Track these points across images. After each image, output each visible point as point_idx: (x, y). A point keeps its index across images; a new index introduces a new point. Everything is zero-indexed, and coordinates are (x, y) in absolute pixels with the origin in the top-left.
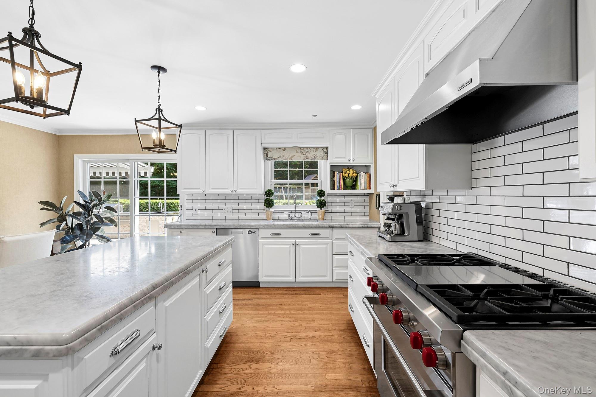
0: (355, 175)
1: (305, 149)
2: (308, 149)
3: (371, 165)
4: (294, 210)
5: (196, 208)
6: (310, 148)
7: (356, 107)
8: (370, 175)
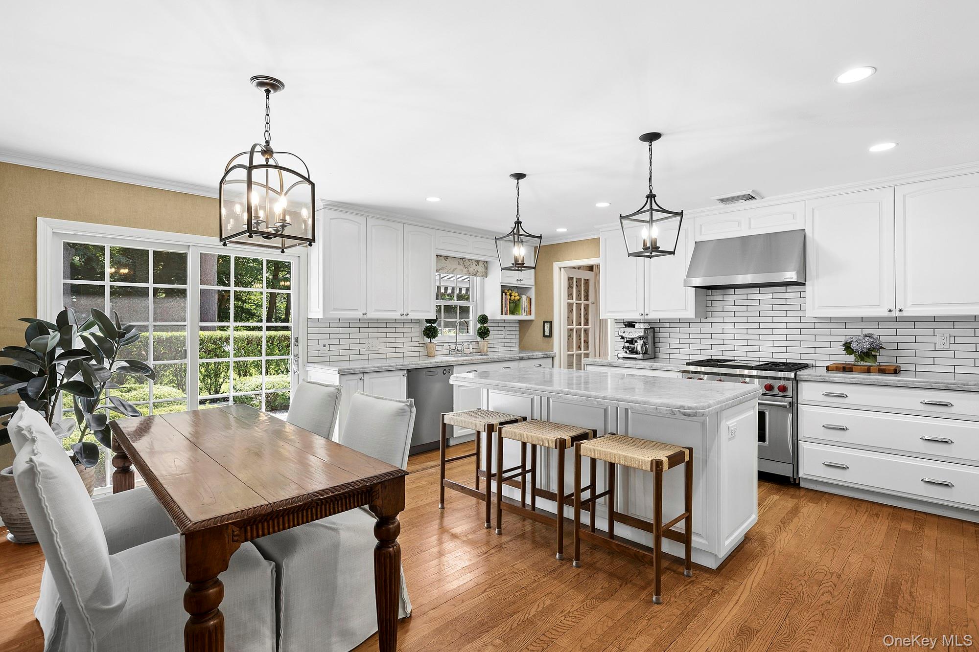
0: (518, 298)
1: (467, 261)
2: (470, 261)
3: (531, 288)
4: (455, 341)
5: (327, 342)
6: (471, 260)
7: (562, 230)
8: (531, 299)
